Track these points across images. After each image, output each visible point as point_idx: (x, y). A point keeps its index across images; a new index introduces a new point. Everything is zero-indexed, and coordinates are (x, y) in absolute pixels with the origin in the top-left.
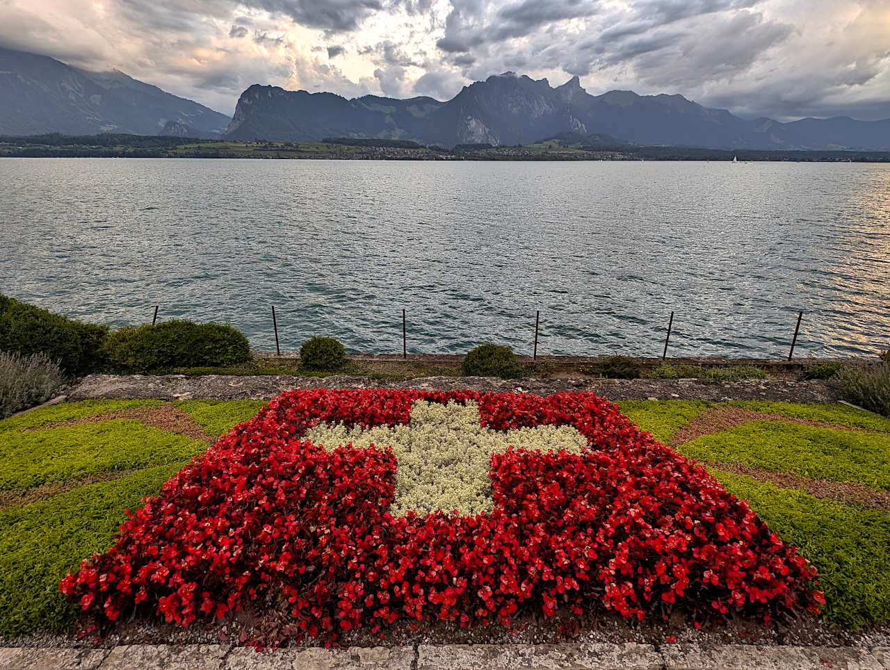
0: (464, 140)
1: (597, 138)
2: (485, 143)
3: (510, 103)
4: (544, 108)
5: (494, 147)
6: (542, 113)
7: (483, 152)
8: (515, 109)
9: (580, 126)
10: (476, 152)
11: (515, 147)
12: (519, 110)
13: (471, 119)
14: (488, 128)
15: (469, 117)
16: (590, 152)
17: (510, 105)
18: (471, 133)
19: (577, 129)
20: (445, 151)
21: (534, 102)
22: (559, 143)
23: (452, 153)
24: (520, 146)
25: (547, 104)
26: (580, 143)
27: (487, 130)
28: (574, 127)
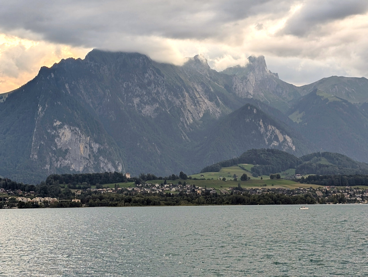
0: (48, 167)
1: (324, 161)
2: (92, 171)
3: (137, 96)
4: (204, 107)
5: (129, 180)
6: (201, 115)
7: (108, 190)
8: (148, 107)
9: (281, 138)
10: (93, 189)
11: (173, 178)
12: (157, 110)
13: (61, 127)
14: (96, 142)
15: (58, 123)
16: (326, 188)
17: (136, 101)
18: (64, 153)
19: (275, 143)
20: (28, 189)
21: (183, 96)
22: (253, 169)
23: (44, 193)
24: (183, 176)
25: (211, 100)
26: (294, 170)
27: (96, 146)
28: (270, 141)
